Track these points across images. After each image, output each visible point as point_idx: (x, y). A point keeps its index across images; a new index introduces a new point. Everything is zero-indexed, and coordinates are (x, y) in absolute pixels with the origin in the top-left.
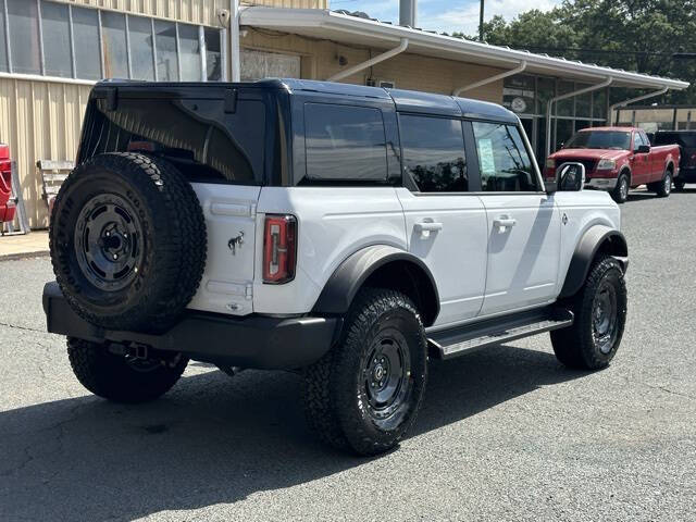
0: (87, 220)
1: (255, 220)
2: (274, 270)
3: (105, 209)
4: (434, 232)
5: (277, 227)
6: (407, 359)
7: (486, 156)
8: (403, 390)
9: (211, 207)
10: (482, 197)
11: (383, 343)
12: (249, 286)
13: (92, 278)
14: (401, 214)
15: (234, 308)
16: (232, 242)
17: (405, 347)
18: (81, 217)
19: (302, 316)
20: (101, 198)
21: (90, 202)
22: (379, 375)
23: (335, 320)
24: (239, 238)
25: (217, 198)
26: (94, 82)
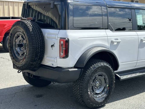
0: (16, 39)
1: (57, 39)
2: (62, 54)
3: (19, 36)
4: (118, 43)
5: (63, 42)
6: (107, 81)
7: (139, 20)
8: (106, 90)
9: (47, 36)
10: (137, 32)
11: (99, 76)
12: (56, 59)
13: (17, 55)
14: (107, 38)
15: (53, 65)
16: (52, 46)
17: (107, 77)
18: (14, 38)
19: (72, 68)
20: (18, 33)
21: (16, 34)
22: (98, 85)
23: (80, 69)
24: (53, 45)
25: (49, 33)
26: (24, 1)
